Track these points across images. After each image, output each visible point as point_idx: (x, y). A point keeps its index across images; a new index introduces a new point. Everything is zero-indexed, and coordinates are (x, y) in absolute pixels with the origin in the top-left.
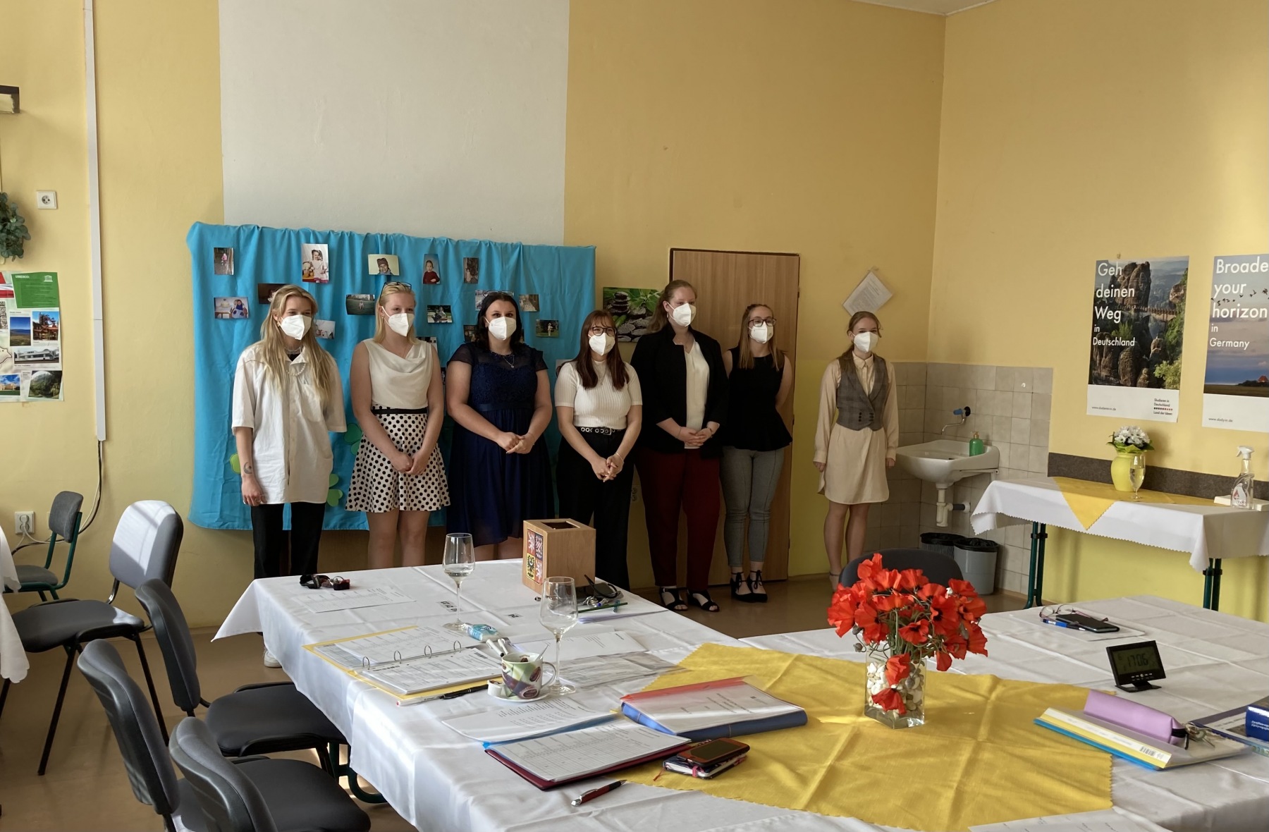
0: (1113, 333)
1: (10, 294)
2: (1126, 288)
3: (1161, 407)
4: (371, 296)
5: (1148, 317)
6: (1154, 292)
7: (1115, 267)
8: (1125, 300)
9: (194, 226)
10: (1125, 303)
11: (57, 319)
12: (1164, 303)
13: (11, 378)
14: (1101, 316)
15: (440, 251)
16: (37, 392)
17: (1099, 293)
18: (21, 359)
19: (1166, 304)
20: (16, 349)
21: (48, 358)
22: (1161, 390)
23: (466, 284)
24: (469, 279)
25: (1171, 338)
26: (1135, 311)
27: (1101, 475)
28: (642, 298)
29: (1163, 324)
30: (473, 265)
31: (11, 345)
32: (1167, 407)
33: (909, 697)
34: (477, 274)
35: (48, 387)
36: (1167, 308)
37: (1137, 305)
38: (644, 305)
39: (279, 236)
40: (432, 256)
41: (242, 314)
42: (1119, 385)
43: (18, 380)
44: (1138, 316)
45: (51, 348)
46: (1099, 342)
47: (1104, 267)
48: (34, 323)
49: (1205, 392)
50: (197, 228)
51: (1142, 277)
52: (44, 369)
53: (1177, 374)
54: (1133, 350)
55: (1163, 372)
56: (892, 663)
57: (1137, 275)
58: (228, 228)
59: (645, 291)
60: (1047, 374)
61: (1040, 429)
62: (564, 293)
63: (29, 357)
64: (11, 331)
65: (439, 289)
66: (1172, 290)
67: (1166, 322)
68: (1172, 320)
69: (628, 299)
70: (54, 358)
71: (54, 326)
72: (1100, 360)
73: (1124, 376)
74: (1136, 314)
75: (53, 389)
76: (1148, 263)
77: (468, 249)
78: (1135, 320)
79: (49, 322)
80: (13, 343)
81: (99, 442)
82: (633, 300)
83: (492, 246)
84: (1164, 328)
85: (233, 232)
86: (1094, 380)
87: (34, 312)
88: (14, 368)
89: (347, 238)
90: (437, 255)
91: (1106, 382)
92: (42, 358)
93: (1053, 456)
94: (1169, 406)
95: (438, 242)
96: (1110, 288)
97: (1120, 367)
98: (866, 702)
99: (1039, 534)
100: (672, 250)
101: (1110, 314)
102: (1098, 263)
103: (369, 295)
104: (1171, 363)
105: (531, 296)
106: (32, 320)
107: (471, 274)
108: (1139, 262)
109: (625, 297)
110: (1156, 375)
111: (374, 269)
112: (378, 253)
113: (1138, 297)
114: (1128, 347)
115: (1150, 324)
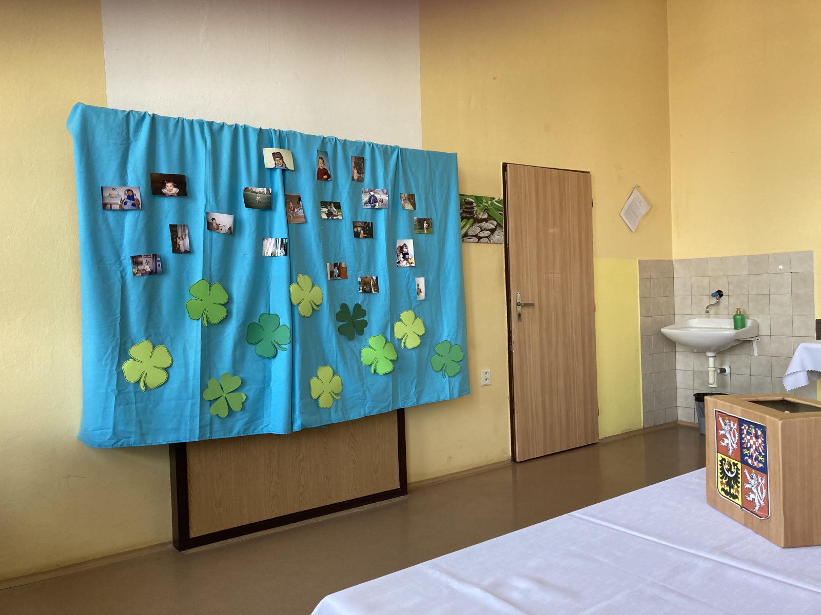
4: (268, 190)
23: (354, 182)
24: (356, 177)
28: (484, 204)
30: (359, 163)
34: (363, 173)
40: (323, 154)
41: (133, 205)
59: (486, 198)
62: (435, 194)
77: (354, 148)
85: (121, 117)
89: (241, 131)
95: (327, 140)
100: (504, 165)
107: (358, 172)
112: (272, 146)
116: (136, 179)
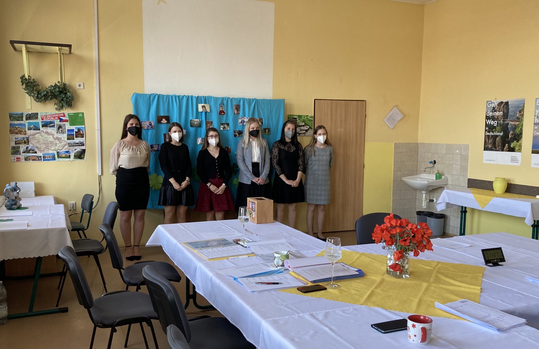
0: (494, 130)
1: (66, 121)
2: (499, 112)
3: (514, 160)
4: (200, 120)
5: (508, 123)
6: (510, 113)
7: (494, 103)
8: (499, 117)
9: (134, 94)
10: (498, 118)
11: (84, 130)
12: (515, 117)
13: (67, 152)
14: (488, 123)
15: (225, 102)
16: (77, 157)
17: (488, 114)
18: (71, 145)
19: (515, 118)
20: (69, 141)
21: (80, 144)
22: (514, 152)
23: (235, 115)
24: (236, 113)
25: (518, 131)
26: (503, 121)
27: (489, 187)
28: (303, 118)
29: (514, 126)
30: (238, 108)
31: (67, 140)
32: (516, 160)
33: (403, 267)
34: (239, 111)
35: (80, 155)
36: (516, 120)
37: (503, 119)
38: (304, 121)
39: (165, 97)
40: (222, 104)
41: (151, 127)
42: (496, 151)
43: (70, 152)
44: (504, 123)
45: (82, 141)
46: (488, 134)
47: (490, 103)
48: (75, 131)
49: (532, 153)
50: (135, 95)
51: (506, 107)
52: (79, 149)
53: (520, 146)
54: (502, 137)
55: (514, 145)
56: (396, 253)
57: (504, 107)
58: (146, 95)
59: (304, 116)
60: (467, 147)
61: (464, 169)
62: (273, 117)
63: (74, 144)
64: (67, 134)
65: (225, 116)
66: (518, 112)
67: (516, 125)
68: (518, 124)
69: (298, 119)
70: (82, 144)
71: (83, 132)
72: (488, 141)
73: (498, 147)
74: (503, 122)
75: (82, 156)
76: (508, 101)
77: (236, 101)
78: (503, 125)
79: (81, 131)
80: (68, 139)
81: (99, 176)
82: (299, 120)
83: (245, 100)
84: (515, 128)
85: (148, 96)
86: (486, 149)
87: (75, 127)
88: (69, 148)
89: (190, 98)
90: (224, 104)
91: (491, 149)
92: (78, 145)
93: (469, 180)
94: (517, 159)
95: (224, 99)
96: (492, 112)
97: (497, 144)
98: (387, 269)
99: (464, 211)
100: (315, 100)
101: (492, 123)
102: (487, 102)
103: (198, 120)
104: (518, 142)
105: (260, 119)
106: (75, 130)
107: (237, 111)
108: (504, 101)
109: (296, 118)
110: (511, 147)
111: (200, 109)
112: (202, 103)
113: (504, 115)
114: (500, 135)
115: (509, 126)
116: (152, 118)
